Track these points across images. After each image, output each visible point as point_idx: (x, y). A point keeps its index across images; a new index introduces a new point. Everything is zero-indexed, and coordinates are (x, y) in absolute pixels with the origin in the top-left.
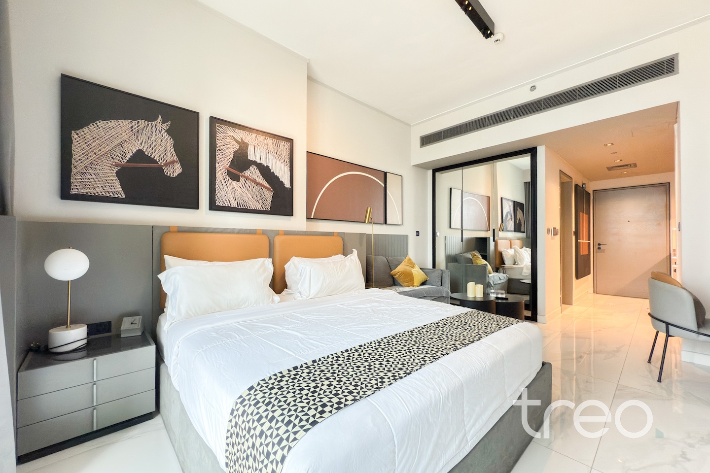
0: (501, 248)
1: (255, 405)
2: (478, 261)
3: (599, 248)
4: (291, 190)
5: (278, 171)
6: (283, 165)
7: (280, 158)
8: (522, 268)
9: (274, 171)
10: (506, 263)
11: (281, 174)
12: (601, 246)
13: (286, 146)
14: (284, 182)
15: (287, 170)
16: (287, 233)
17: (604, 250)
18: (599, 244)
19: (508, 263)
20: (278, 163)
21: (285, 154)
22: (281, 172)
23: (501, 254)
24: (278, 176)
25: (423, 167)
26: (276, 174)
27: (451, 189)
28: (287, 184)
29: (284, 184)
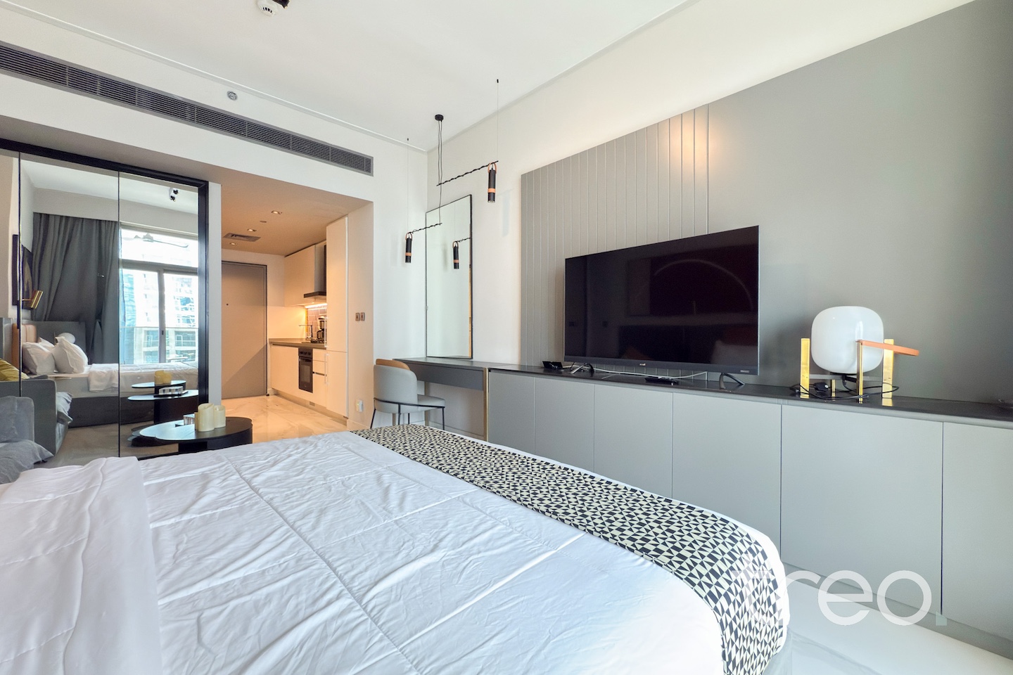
1: (717, 576)
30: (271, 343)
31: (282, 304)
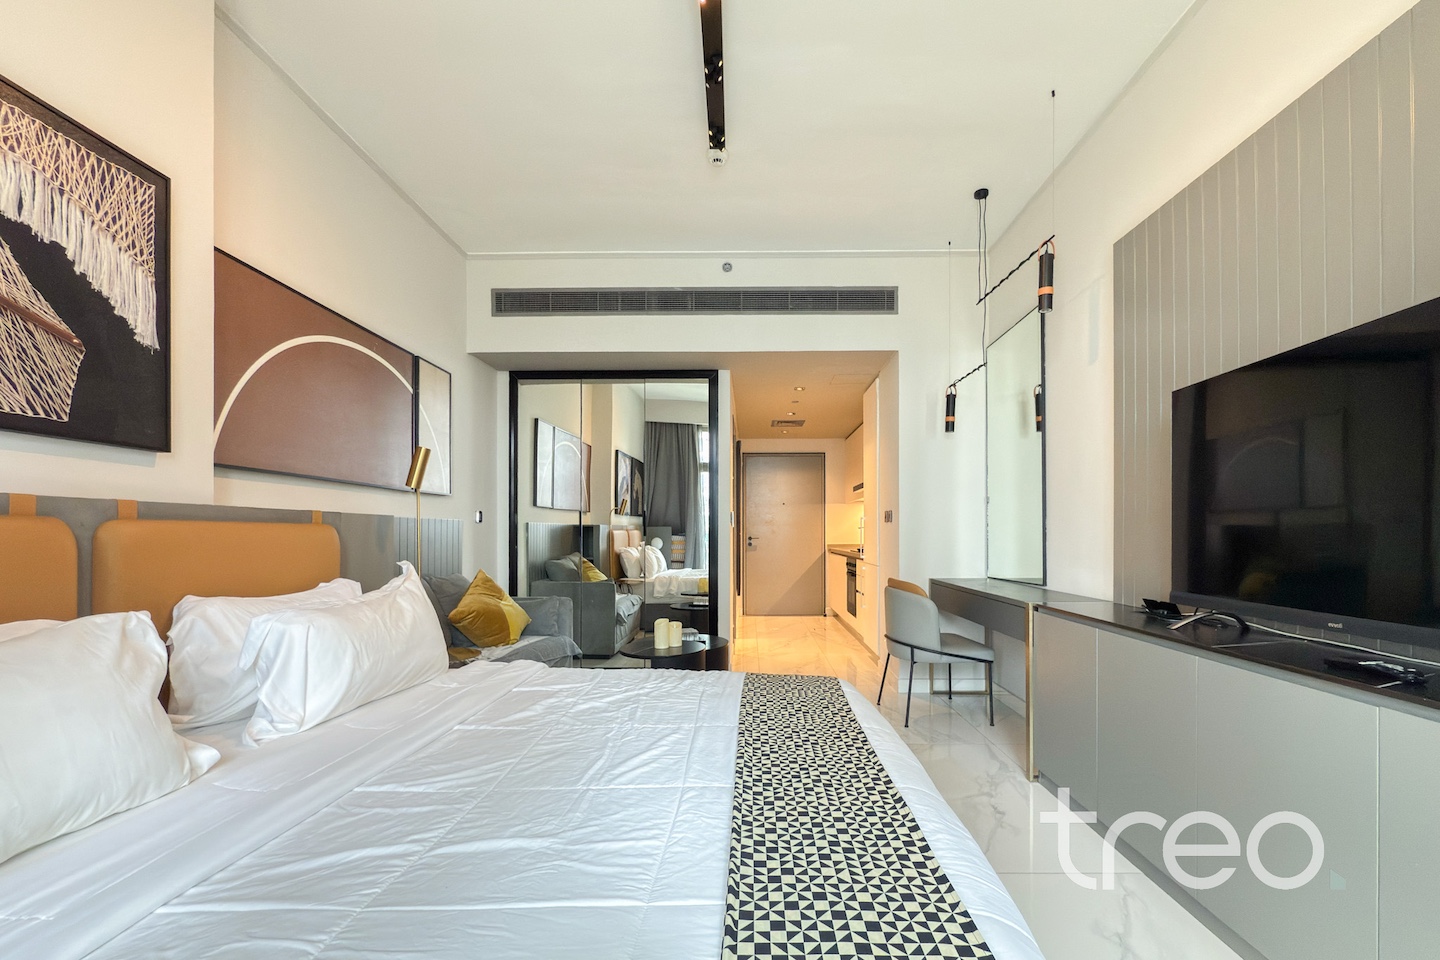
0: (619, 547)
2: (590, 574)
3: (750, 544)
4: (161, 360)
5: (105, 278)
6: (126, 259)
7: (113, 229)
8: (653, 584)
9: (90, 273)
10: (629, 574)
11: (117, 290)
12: (751, 541)
13: (140, 191)
14: (131, 321)
15: (145, 281)
16: (151, 512)
17: (756, 547)
18: (750, 538)
19: (632, 575)
20: (106, 243)
21: (138, 219)
22: (117, 282)
23: (618, 557)
24: (105, 293)
25: (489, 361)
26: (95, 286)
27: (536, 420)
28: (145, 332)
29: (132, 333)
30: (830, 550)
31: (843, 500)
